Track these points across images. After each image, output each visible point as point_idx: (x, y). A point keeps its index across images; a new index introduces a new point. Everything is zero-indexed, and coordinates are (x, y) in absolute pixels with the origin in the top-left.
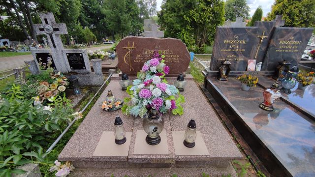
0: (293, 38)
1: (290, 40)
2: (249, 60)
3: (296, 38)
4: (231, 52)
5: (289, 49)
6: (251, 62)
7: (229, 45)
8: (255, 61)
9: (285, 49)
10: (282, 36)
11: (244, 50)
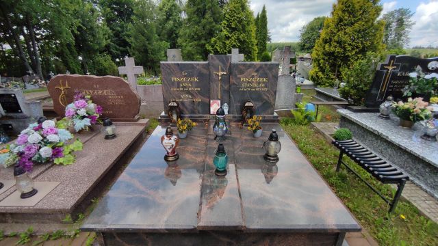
0: (255, 74)
1: (253, 77)
2: (211, 101)
3: (259, 74)
4: (183, 91)
5: (255, 88)
6: (214, 103)
7: (179, 83)
8: (219, 101)
9: (251, 87)
10: (242, 72)
11: (199, 89)
